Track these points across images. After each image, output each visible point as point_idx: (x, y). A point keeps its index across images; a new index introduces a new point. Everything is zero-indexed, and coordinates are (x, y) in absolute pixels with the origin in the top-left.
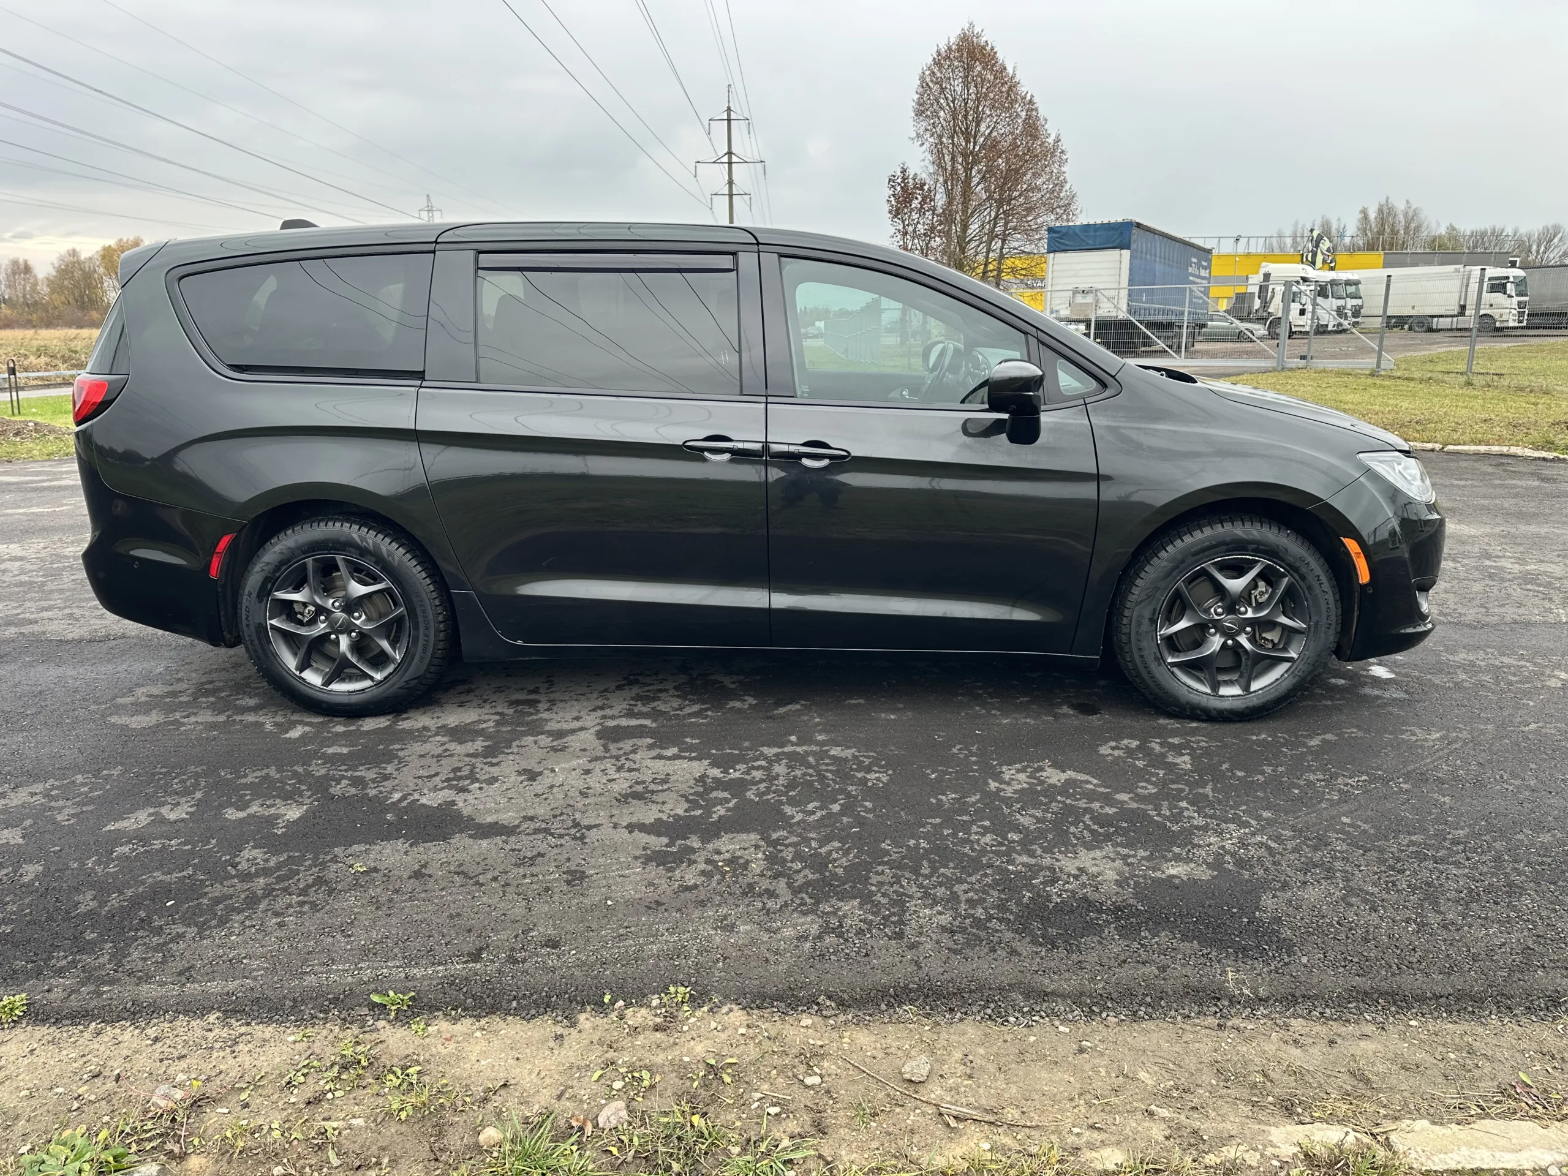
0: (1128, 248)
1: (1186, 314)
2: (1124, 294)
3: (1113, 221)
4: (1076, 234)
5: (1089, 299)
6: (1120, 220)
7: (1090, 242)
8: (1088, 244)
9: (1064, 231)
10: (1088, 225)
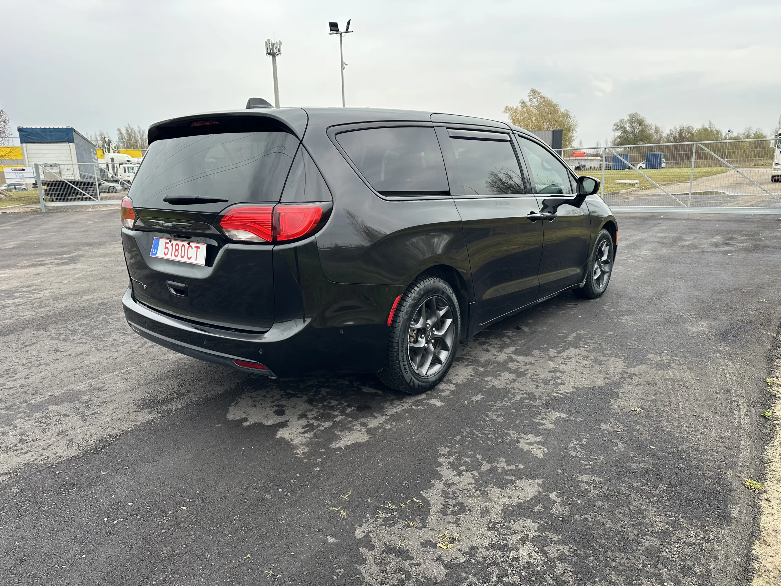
0: (73, 142)
1: (96, 178)
2: (76, 167)
3: (60, 127)
4: (38, 133)
5: (55, 170)
6: (65, 127)
7: (49, 138)
8: (47, 139)
9: (30, 131)
10: (45, 129)
